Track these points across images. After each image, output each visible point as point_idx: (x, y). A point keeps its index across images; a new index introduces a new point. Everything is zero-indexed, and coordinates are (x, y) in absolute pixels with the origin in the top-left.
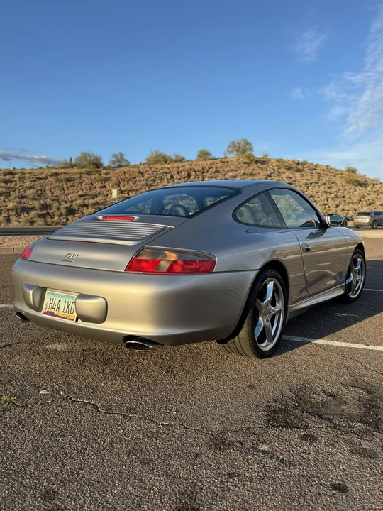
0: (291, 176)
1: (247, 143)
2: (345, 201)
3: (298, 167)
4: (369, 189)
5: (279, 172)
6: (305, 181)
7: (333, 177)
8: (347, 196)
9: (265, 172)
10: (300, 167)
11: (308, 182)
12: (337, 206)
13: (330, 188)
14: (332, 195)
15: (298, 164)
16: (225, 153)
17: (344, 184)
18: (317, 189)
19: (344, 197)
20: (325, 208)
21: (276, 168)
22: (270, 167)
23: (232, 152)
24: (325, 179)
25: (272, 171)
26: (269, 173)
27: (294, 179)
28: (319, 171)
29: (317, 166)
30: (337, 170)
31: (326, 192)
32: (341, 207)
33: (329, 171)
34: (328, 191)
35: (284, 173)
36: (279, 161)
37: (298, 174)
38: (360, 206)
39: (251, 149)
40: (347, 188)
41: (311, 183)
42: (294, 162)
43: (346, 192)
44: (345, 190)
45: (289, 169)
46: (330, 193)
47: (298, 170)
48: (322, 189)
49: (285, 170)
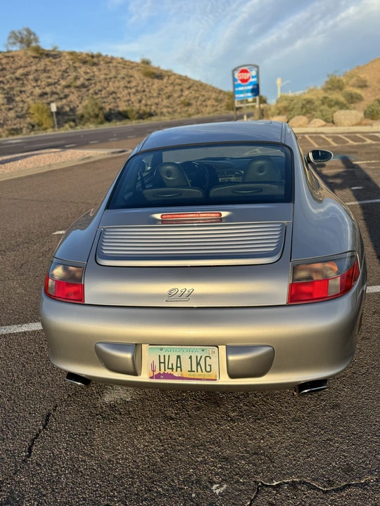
0: (88, 71)
1: (30, 33)
2: (146, 95)
3: (92, 60)
4: (165, 81)
5: (75, 67)
6: (103, 77)
7: (130, 71)
8: (147, 90)
9: (59, 68)
10: (95, 60)
11: (108, 77)
12: (140, 101)
13: (129, 82)
14: (133, 90)
15: (93, 56)
16: (6, 46)
17: (142, 77)
18: (117, 84)
19: (144, 91)
20: (129, 105)
21: (71, 62)
22: (64, 61)
23: (14, 43)
24: (123, 72)
25: (67, 66)
26: (64, 68)
27: (92, 74)
28: (115, 64)
29: (112, 58)
30: (132, 63)
31: (126, 87)
32: (143, 102)
33: (125, 64)
34: (128, 85)
35: (80, 67)
36: (72, 53)
37: (95, 69)
38: (160, 100)
39: (36, 40)
40: (145, 81)
41: (110, 78)
42: (87, 55)
43: (145, 86)
44: (144, 83)
45: (85, 62)
46: (131, 88)
47: (95, 64)
48: (122, 84)
49: (81, 65)
